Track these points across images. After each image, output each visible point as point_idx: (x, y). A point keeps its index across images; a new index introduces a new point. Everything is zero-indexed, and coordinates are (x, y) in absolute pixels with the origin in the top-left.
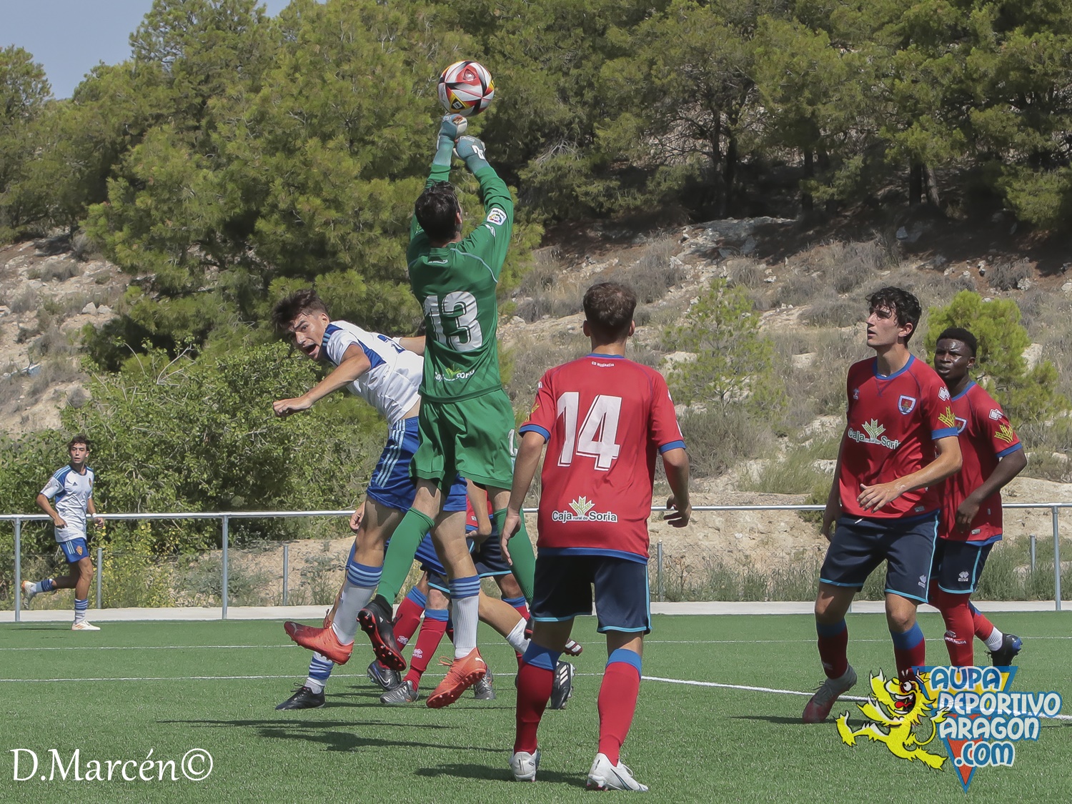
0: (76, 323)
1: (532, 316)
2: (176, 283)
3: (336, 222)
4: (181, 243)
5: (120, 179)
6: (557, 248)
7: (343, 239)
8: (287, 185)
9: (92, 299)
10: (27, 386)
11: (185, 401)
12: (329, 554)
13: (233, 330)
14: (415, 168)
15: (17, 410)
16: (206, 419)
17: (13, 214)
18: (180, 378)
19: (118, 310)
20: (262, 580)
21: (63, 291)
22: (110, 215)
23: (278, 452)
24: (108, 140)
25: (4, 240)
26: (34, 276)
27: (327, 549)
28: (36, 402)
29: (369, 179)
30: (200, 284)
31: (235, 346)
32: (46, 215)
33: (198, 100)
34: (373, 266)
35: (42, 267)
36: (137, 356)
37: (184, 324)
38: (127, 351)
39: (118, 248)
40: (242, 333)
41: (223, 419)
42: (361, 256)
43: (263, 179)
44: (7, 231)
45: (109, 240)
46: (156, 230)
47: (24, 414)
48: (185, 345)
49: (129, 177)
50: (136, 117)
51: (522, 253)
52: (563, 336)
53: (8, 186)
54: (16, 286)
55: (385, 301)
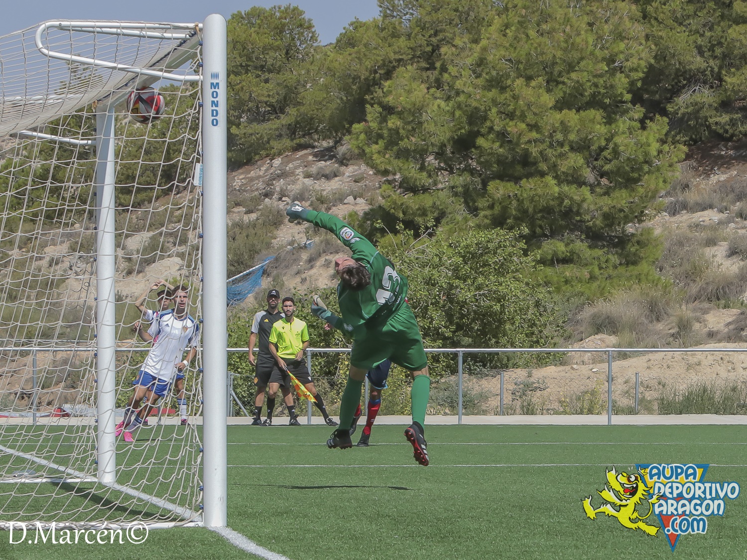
0: (341, 211)
1: (674, 212)
2: (418, 183)
3: (536, 141)
5: (376, 106)
6: (693, 163)
7: (541, 153)
8: (499, 113)
9: (351, 193)
10: (305, 256)
11: (427, 269)
12: (532, 380)
13: (459, 218)
14: (594, 102)
15: (298, 273)
16: (443, 282)
17: (292, 130)
18: (423, 252)
19: (371, 202)
20: (484, 397)
21: (329, 187)
22: (368, 132)
23: (497, 308)
24: (363, 77)
25: (285, 149)
26: (308, 176)
27: (530, 376)
28: (312, 267)
29: (561, 110)
30: (435, 184)
31: (461, 230)
32: (316, 131)
33: (429, 49)
34: (563, 173)
35: (314, 169)
36: (391, 235)
37: (424, 213)
38: (383, 232)
39: (375, 157)
40: (466, 220)
41: (457, 282)
42: (555, 166)
43: (483, 108)
44: (287, 142)
45: (367, 150)
46: (403, 144)
47: (303, 276)
48: (427, 228)
49: (380, 104)
50: (383, 60)
51: (671, 166)
52: (697, 226)
53: (287, 109)
54: (294, 182)
55: (571, 199)
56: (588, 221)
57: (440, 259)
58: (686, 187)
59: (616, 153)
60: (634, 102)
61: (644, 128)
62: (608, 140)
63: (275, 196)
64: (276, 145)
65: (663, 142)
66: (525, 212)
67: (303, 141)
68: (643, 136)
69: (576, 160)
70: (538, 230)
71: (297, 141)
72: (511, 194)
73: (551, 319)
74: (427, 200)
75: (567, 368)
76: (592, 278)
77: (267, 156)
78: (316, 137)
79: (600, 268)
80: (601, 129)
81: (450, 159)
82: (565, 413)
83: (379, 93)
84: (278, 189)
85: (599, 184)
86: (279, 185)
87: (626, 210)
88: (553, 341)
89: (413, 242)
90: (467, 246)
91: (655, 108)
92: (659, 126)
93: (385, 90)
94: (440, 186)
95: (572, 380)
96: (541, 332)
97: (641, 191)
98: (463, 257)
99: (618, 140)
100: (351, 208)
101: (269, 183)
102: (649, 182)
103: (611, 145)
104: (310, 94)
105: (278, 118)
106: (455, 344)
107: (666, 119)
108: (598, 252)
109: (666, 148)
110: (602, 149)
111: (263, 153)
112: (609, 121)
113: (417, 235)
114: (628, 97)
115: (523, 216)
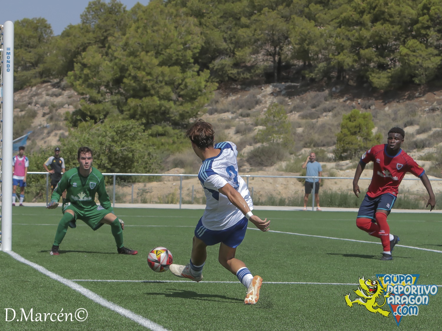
0: (62, 111)
1: (211, 113)
2: (96, 99)
3: (150, 80)
4: (98, 86)
5: (79, 64)
6: (221, 91)
7: (152, 86)
8: (134, 67)
9: (67, 103)
10: (46, 131)
11: (100, 138)
12: (146, 188)
13: (115, 115)
14: (177, 63)
15: (43, 139)
16: (107, 143)
17: (41, 74)
18: (98, 130)
19: (75, 107)
20: (124, 195)
21: (57, 100)
22: (75, 76)
23: (130, 155)
24: (73, 51)
25: (38, 83)
26: (48, 95)
27: (145, 186)
28: (49, 136)
29: (161, 66)
30: (104, 99)
31: (115, 120)
32: (52, 75)
33: (103, 38)
34: (162, 95)
35: (50, 92)
36: (84, 122)
37: (99, 112)
38: (81, 121)
39: (78, 87)
40: (118, 116)
41: (113, 144)
42: (158, 92)
43: (126, 65)
44: (39, 80)
45: (74, 83)
46: (91, 81)
47: (45, 140)
48: (100, 119)
49: (80, 63)
50: (82, 43)
51: (210, 92)
52: (222, 120)
53: (39, 65)
54: (41, 98)
55: (165, 107)
56: (172, 117)
57: (106, 133)
58: (217, 102)
59: (186, 86)
60: (194, 63)
61: (199, 75)
62: (183, 80)
63: (33, 104)
64: (34, 81)
65: (207, 81)
66: (145, 112)
67: (46, 79)
68: (198, 79)
69: (168, 89)
70: (150, 121)
71: (43, 79)
72: (138, 104)
73: (155, 161)
74: (100, 107)
75: (162, 183)
76: (174, 143)
77: (30, 86)
78: (51, 77)
79: (178, 138)
80: (180, 75)
81: (112, 88)
82: (160, 203)
83: (79, 58)
84: (34, 101)
85: (178, 100)
86: (35, 99)
87: (190, 112)
88: (156, 171)
89: (94, 126)
90: (118, 127)
91: (204, 66)
92: (206, 74)
93: (83, 56)
94: (107, 100)
95: (164, 188)
96: (150, 166)
97: (197, 104)
98: (116, 132)
99: (187, 80)
100: (67, 110)
101: (30, 98)
102: (201, 100)
103: (184, 83)
104: (49, 58)
105: (35, 69)
106: (112, 171)
107: (209, 71)
108: (177, 131)
109: (208, 84)
110: (180, 84)
111: (28, 84)
112: (183, 71)
113: (96, 122)
114: (192, 61)
115: (144, 114)
